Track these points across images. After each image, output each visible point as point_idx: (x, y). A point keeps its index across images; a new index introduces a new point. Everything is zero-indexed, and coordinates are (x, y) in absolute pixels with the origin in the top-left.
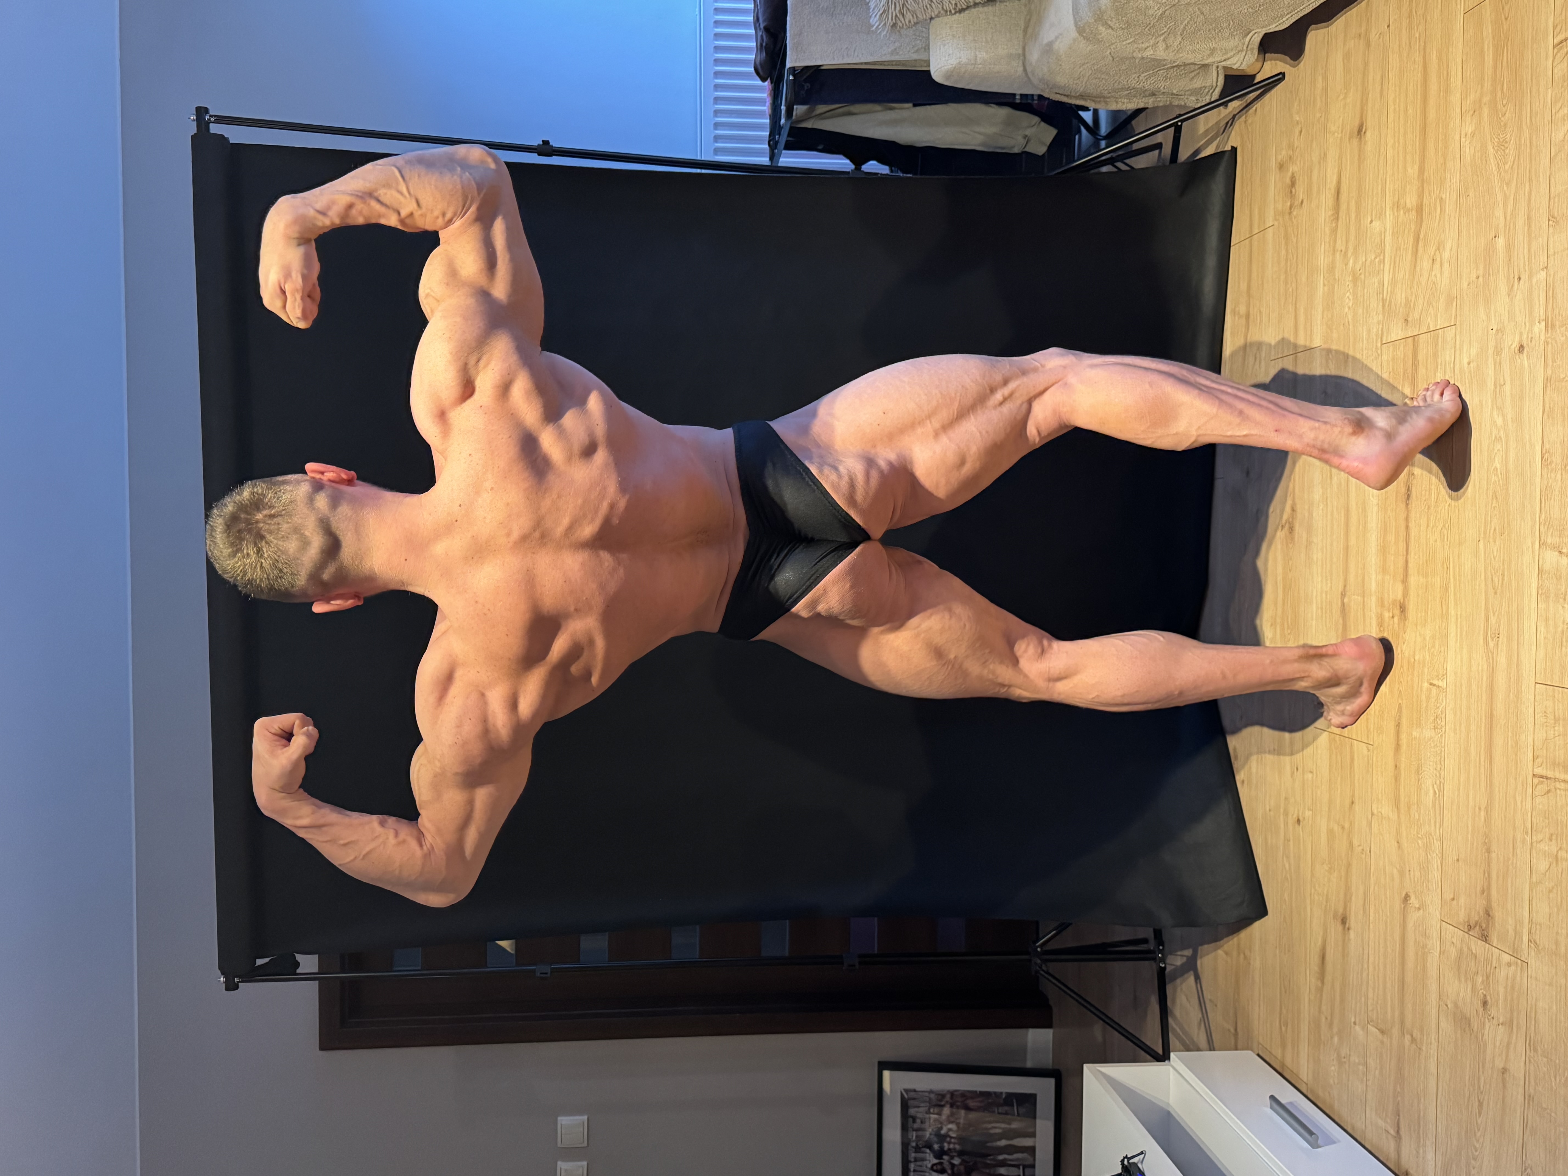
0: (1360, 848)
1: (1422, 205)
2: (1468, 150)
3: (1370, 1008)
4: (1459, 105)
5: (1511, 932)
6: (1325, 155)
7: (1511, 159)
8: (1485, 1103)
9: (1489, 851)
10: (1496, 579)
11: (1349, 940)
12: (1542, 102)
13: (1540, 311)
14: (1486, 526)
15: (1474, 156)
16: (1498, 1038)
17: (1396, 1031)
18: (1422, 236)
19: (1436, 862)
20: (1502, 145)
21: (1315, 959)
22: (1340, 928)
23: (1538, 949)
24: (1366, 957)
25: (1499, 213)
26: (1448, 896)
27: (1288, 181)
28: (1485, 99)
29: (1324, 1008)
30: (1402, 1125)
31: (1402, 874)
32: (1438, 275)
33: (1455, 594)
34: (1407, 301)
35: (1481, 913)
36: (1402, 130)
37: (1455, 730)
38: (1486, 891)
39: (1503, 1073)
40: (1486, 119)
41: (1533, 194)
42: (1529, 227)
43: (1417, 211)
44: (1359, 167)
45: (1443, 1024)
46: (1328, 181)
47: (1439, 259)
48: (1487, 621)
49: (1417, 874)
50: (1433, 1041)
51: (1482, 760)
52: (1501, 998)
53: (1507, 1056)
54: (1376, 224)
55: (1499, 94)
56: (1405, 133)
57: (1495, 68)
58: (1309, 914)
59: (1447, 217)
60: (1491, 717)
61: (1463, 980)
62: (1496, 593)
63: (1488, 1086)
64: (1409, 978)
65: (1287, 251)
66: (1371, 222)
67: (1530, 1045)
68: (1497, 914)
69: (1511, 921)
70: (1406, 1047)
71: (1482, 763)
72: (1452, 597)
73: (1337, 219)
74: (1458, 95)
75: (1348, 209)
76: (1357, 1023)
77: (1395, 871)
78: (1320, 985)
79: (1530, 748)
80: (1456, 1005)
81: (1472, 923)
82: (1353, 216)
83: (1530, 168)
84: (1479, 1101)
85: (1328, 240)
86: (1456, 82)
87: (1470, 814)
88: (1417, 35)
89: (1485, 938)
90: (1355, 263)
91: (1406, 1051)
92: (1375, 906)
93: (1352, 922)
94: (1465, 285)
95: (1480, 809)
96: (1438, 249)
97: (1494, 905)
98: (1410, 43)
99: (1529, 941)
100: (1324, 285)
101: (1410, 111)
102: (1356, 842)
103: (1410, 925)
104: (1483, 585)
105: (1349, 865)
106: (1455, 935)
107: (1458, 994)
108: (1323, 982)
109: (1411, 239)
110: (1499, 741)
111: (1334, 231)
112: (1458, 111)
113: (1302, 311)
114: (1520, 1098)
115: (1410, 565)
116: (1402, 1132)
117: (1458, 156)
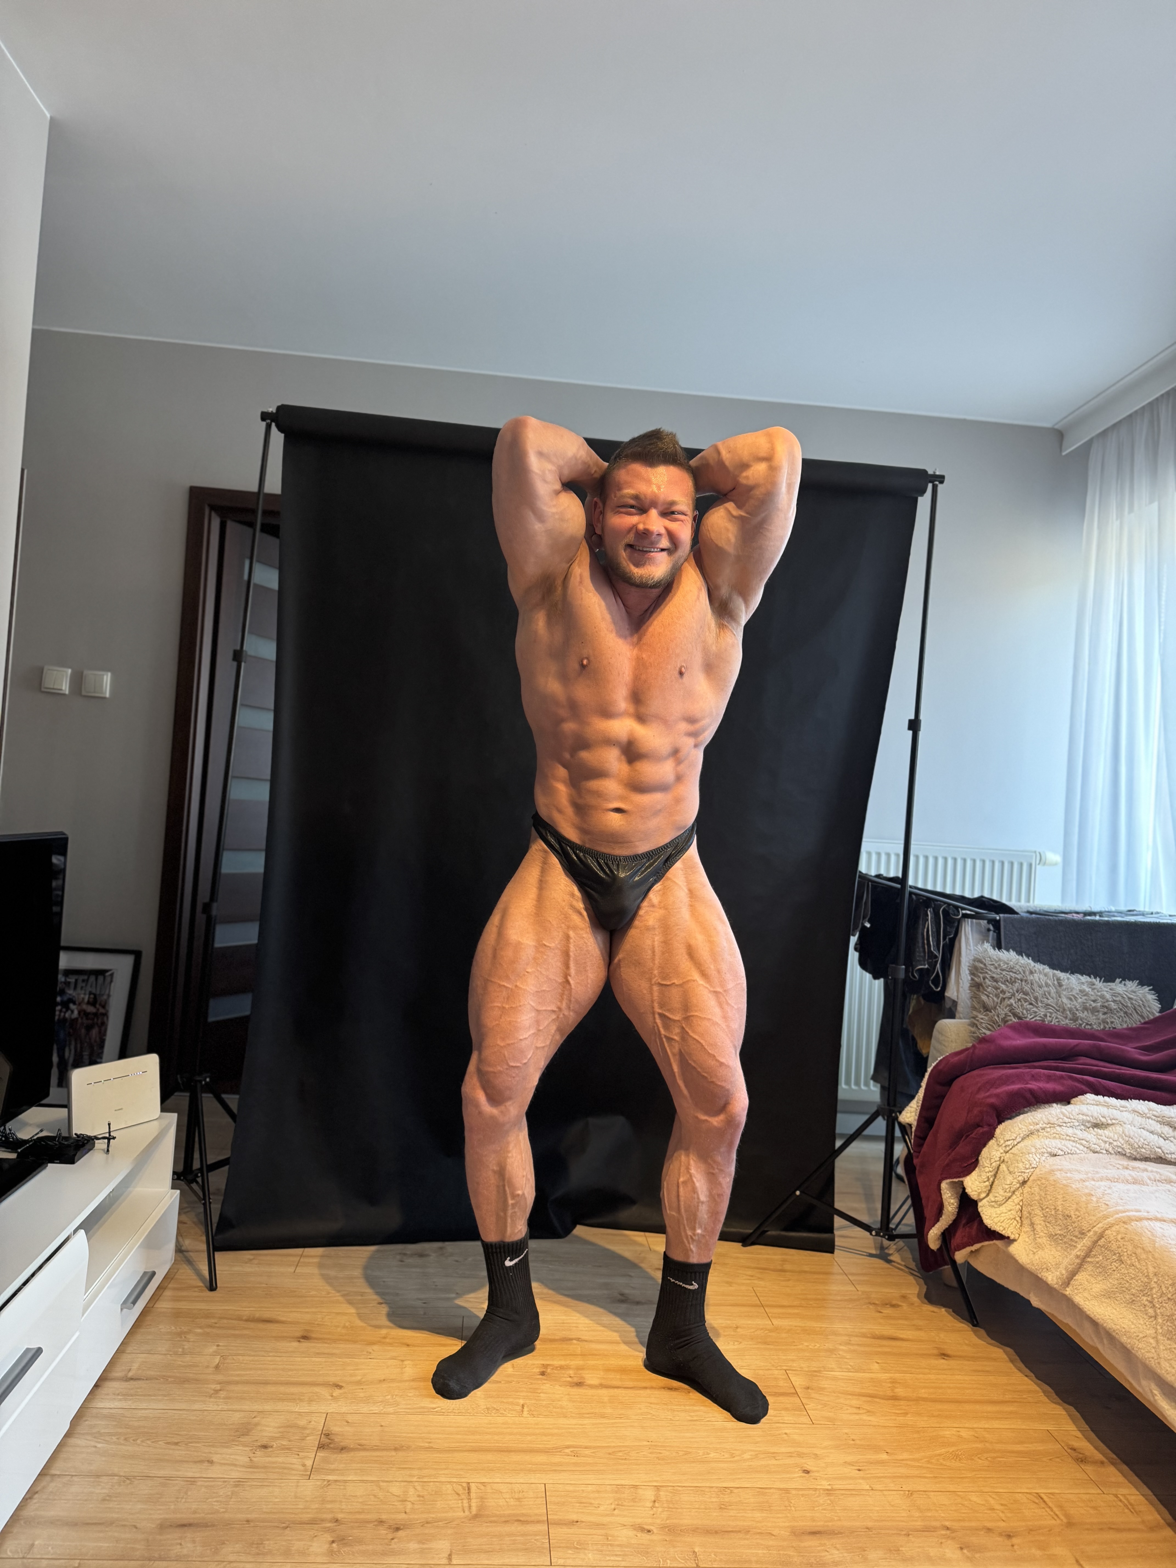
0: (371, 1351)
1: (898, 1400)
2: (948, 1433)
3: (235, 1357)
4: (980, 1426)
5: (332, 1467)
6: (920, 1329)
7: (948, 1463)
8: (177, 1447)
9: (396, 1449)
10: (620, 1454)
11: (290, 1341)
12: (995, 1485)
13: (838, 1484)
14: (662, 1446)
15: (944, 1437)
16: (237, 1457)
17: (220, 1377)
18: (876, 1400)
19: (375, 1409)
20: (956, 1457)
21: (267, 1315)
22: (299, 1334)
23: (323, 1488)
24: (280, 1354)
25: (905, 1456)
26: (350, 1418)
27: (894, 1302)
28: (987, 1444)
29: (225, 1321)
30: (140, 1382)
31: (359, 1383)
32: (848, 1411)
33: (602, 1424)
34: (823, 1389)
35: (341, 1444)
36: (951, 1385)
37: (491, 1424)
38: (362, 1447)
39: (208, 1461)
40: (974, 1446)
41: (926, 1480)
42: (901, 1477)
43: (893, 1396)
44: (917, 1354)
45: (237, 1415)
46: (902, 1332)
47: (861, 1412)
48: (586, 1448)
49: (362, 1395)
50: (220, 1407)
51: (471, 1444)
52: (274, 1459)
53: (224, 1464)
54: (876, 1366)
55: (995, 1455)
56: (950, 1388)
57: (1013, 1452)
58: (304, 1310)
59: (894, 1418)
60: (509, 1451)
61: (280, 1430)
62: (610, 1454)
63: (193, 1449)
64: (271, 1388)
65: (841, 1301)
66: (878, 1363)
67: (239, 1481)
68: (344, 1456)
69: (342, 1466)
70: (209, 1386)
71: (469, 1444)
72: (598, 1421)
73: (874, 1338)
74: (986, 1426)
75: (885, 1346)
76: (220, 1348)
77: (359, 1378)
78: (244, 1318)
79: (491, 1481)
80: (257, 1424)
81: (332, 1437)
82: (879, 1349)
83: (944, 1478)
84: (178, 1443)
85: (856, 1330)
86: (996, 1424)
87: (422, 1435)
88: (1024, 1396)
89: (321, 1447)
90: (842, 1350)
91: (206, 1386)
92: (326, 1362)
93: (305, 1344)
94: (846, 1431)
95: (430, 1443)
96: (869, 1412)
97: (352, 1454)
98: (1018, 1391)
99: (329, 1481)
100: (821, 1327)
101: (968, 1391)
102: (375, 1347)
103: (316, 1389)
104: (613, 1444)
105: (355, 1342)
106: (318, 1423)
107: (267, 1426)
108: (247, 1320)
109: (872, 1392)
110: (490, 1456)
111: (864, 1336)
112: (975, 1426)
113: (796, 1311)
114: (190, 1474)
115: (616, 1390)
116: (132, 1382)
117: (941, 1426)
